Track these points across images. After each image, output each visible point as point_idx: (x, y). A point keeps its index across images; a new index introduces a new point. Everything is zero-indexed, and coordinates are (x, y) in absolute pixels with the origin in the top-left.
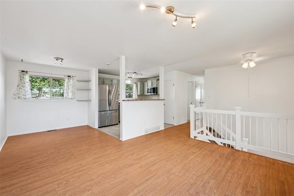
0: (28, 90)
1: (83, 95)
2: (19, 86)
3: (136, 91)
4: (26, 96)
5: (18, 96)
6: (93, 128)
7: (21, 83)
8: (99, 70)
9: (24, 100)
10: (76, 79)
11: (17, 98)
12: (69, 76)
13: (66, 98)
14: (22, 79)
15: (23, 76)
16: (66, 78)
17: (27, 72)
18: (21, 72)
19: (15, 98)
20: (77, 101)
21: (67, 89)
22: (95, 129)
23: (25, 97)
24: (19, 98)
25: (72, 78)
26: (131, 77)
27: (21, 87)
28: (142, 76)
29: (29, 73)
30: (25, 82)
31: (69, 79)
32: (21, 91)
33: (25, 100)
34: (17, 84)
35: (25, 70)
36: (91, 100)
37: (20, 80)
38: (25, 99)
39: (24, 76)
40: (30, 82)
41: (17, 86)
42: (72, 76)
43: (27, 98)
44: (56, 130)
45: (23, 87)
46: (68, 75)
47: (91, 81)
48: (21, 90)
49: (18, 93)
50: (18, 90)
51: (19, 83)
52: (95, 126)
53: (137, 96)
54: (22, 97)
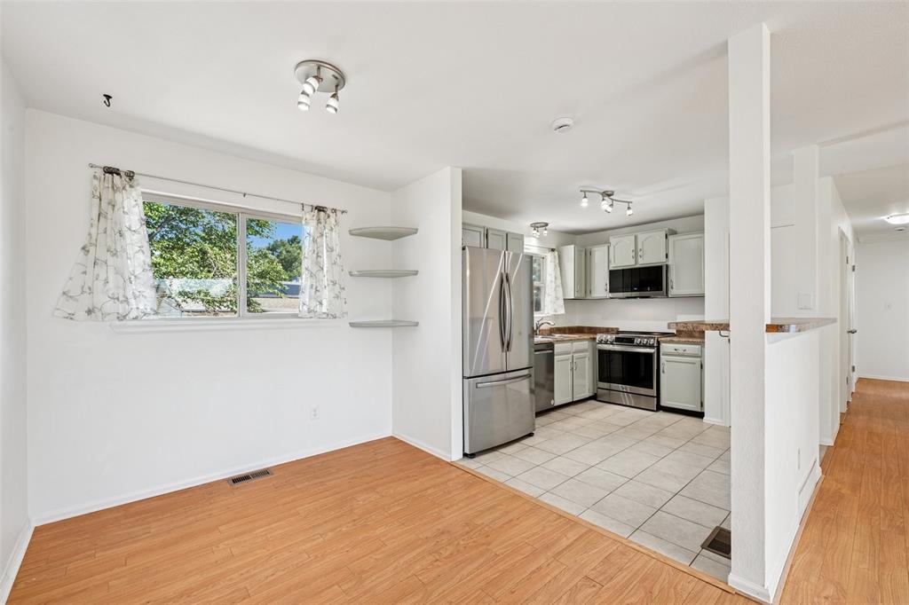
0: (138, 271)
1: (376, 300)
2: (92, 249)
3: (559, 282)
4: (126, 301)
5: (86, 301)
6: (438, 461)
7: (101, 230)
8: (464, 173)
9: (117, 322)
10: (347, 222)
11: (81, 314)
12: (320, 209)
13: (312, 314)
14: (104, 211)
15: (110, 197)
16: (308, 216)
17: (130, 175)
18: (100, 173)
19: (71, 317)
20: (352, 325)
21: (314, 269)
22: (451, 464)
23: (121, 308)
24: (89, 312)
25: (332, 219)
26: (547, 225)
27: (101, 253)
28: (630, 212)
29: (143, 187)
30: (124, 229)
31: (319, 221)
32: (103, 277)
33: (124, 322)
34: (83, 241)
35: (124, 168)
36: (417, 324)
37: (95, 217)
38: (122, 318)
39: (118, 196)
40: (145, 231)
41: (83, 248)
42: (334, 211)
43: (132, 315)
44: (265, 472)
45: (115, 254)
46: (315, 205)
47: (415, 231)
48: (100, 270)
49: (86, 289)
50: (85, 273)
51: (94, 231)
52: (450, 452)
53: (562, 302)
54: (110, 306)
